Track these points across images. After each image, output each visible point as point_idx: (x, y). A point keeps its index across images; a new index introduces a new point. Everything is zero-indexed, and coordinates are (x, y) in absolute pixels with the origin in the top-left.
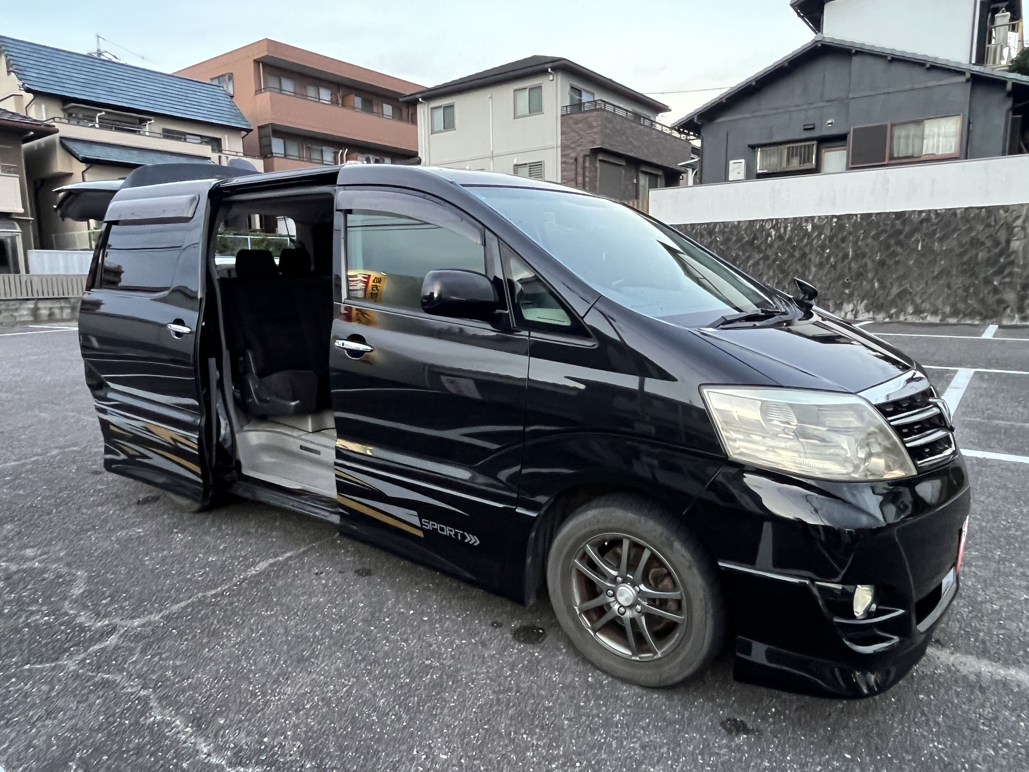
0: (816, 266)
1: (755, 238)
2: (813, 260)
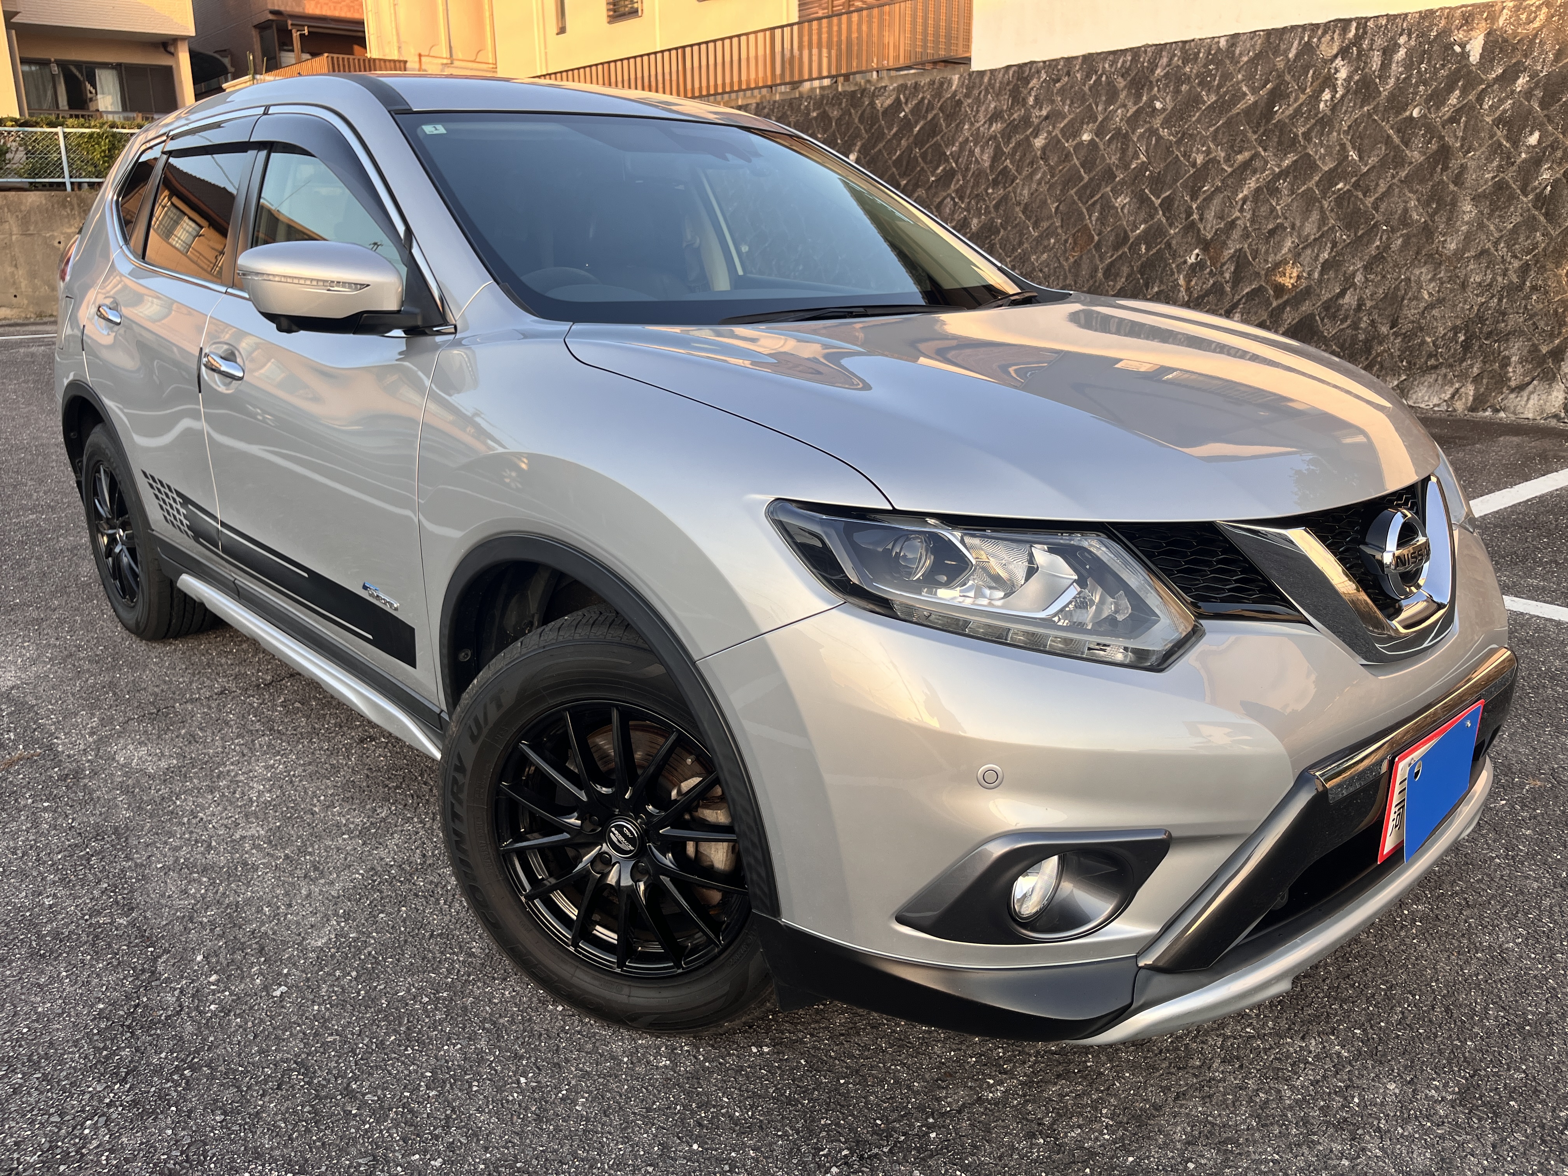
0: (1476, 199)
1: (1278, 95)
2: (1470, 177)
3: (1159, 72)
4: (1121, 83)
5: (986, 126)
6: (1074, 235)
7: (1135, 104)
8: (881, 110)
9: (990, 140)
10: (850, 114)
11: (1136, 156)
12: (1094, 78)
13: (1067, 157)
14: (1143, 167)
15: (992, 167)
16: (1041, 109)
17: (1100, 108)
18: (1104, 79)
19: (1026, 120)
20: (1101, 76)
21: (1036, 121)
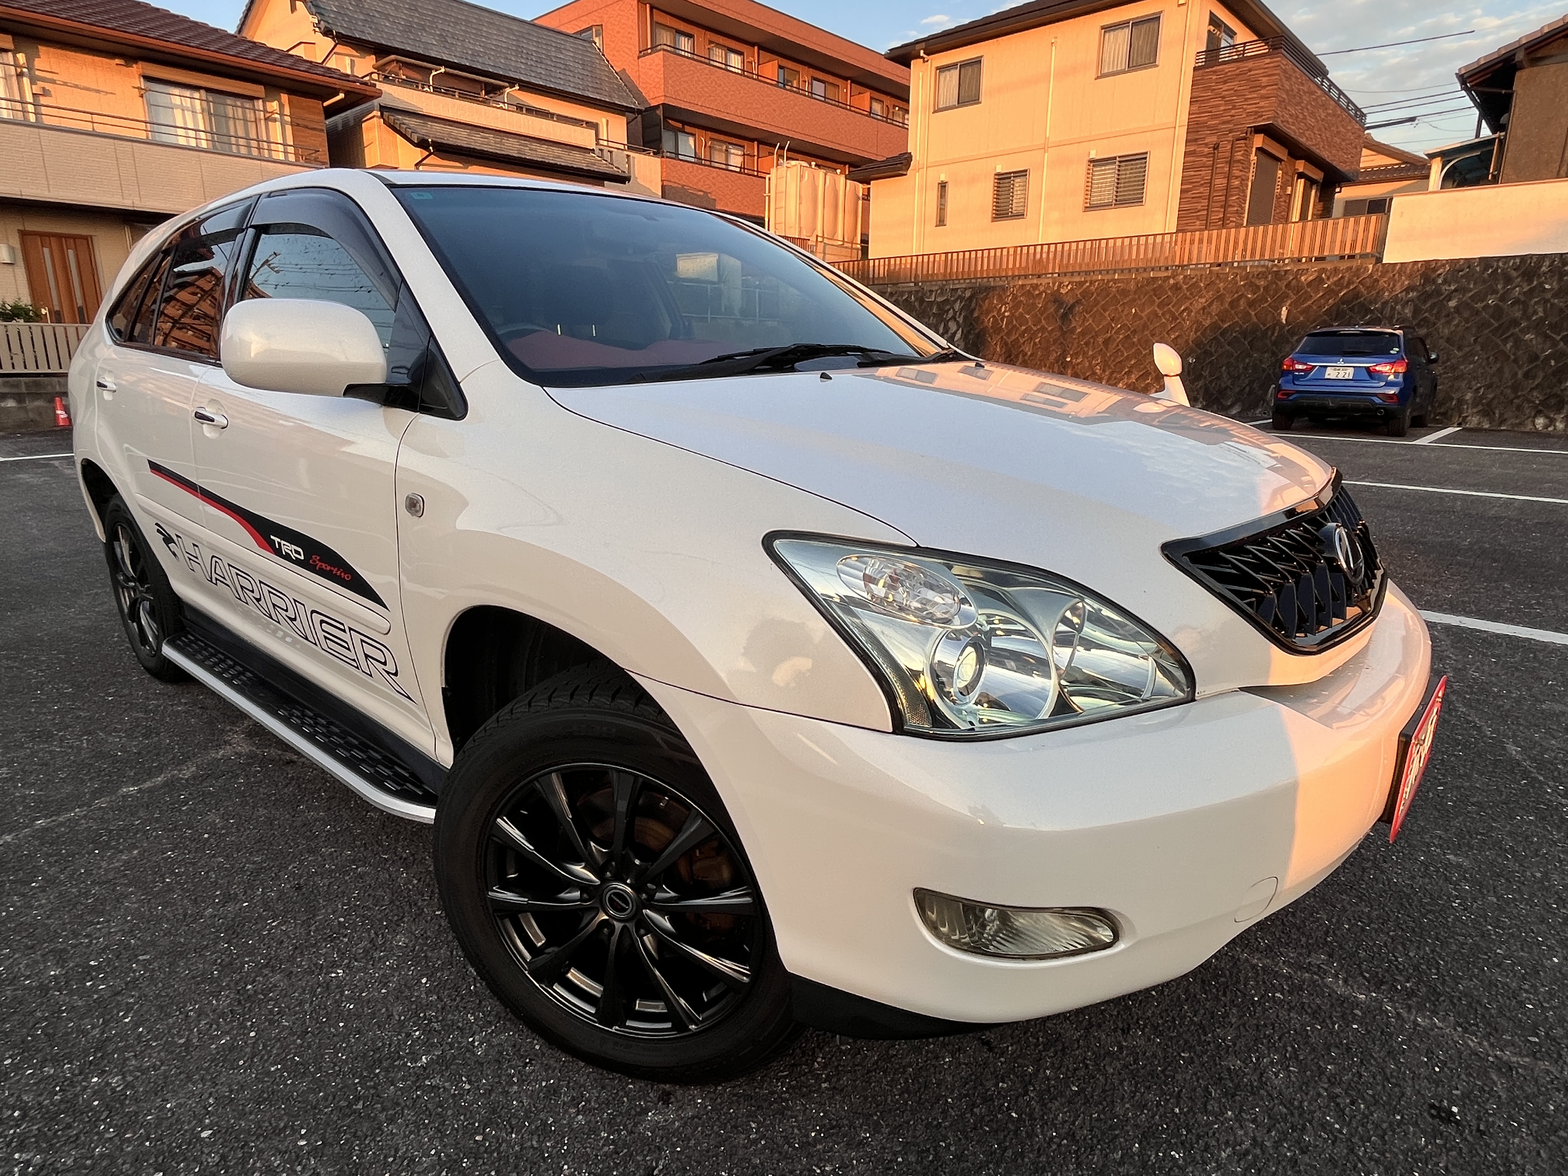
3: (1543, 269)
4: (1514, 274)
5: (1404, 293)
6: (1494, 355)
7: (1528, 285)
8: (1305, 283)
9: (1408, 301)
10: (1277, 284)
11: (1535, 312)
12: (1490, 271)
13: (1477, 313)
14: (1542, 320)
15: (1414, 317)
16: (1450, 286)
17: (1500, 287)
18: (1499, 271)
19: (1438, 292)
20: (1497, 269)
21: (1447, 293)
